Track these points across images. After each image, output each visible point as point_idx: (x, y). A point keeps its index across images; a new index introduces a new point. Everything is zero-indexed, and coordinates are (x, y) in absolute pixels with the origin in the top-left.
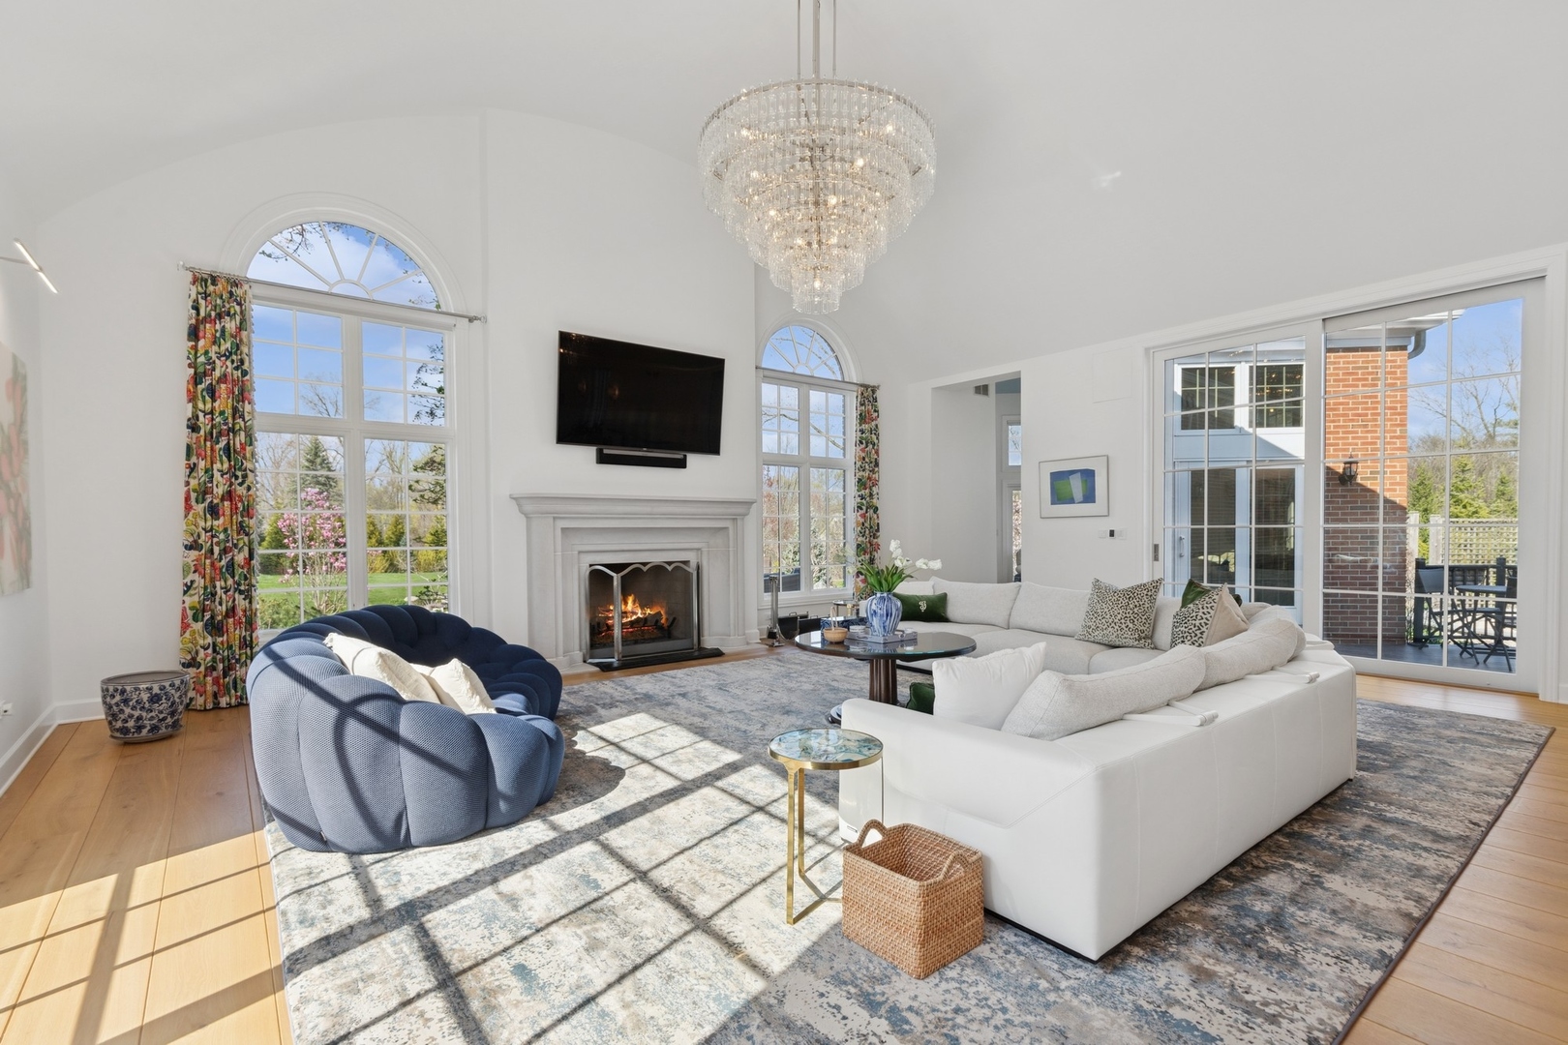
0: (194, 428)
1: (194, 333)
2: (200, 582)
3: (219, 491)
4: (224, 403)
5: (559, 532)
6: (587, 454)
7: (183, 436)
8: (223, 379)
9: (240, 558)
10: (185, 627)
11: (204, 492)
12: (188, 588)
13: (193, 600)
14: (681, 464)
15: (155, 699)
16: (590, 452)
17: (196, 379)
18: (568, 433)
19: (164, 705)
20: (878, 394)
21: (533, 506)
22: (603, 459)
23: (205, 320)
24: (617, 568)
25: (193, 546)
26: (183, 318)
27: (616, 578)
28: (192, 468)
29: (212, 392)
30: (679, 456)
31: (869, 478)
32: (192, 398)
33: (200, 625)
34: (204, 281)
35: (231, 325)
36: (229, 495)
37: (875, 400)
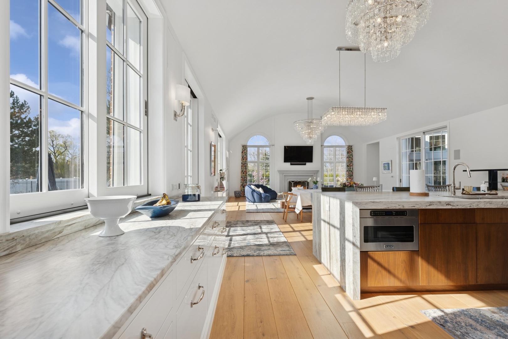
0: (242, 164)
1: (242, 153)
2: (242, 181)
3: (244, 171)
4: (245, 160)
5: (284, 176)
6: (289, 164)
7: (241, 164)
8: (245, 158)
9: (246, 179)
10: (241, 187)
11: (243, 171)
12: (241, 182)
13: (241, 184)
14: (305, 164)
15: (238, 193)
16: (289, 163)
17: (242, 158)
18: (286, 161)
19: (239, 194)
20: (353, 147)
21: (281, 172)
22: (291, 164)
23: (243, 151)
24: (292, 181)
25: (242, 177)
26: (241, 151)
27: (293, 183)
28: (242, 168)
29: (244, 159)
30: (304, 163)
31: (350, 165)
32: (242, 160)
33: (242, 187)
34: (243, 146)
35: (246, 151)
36: (245, 171)
37: (352, 148)
